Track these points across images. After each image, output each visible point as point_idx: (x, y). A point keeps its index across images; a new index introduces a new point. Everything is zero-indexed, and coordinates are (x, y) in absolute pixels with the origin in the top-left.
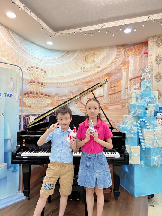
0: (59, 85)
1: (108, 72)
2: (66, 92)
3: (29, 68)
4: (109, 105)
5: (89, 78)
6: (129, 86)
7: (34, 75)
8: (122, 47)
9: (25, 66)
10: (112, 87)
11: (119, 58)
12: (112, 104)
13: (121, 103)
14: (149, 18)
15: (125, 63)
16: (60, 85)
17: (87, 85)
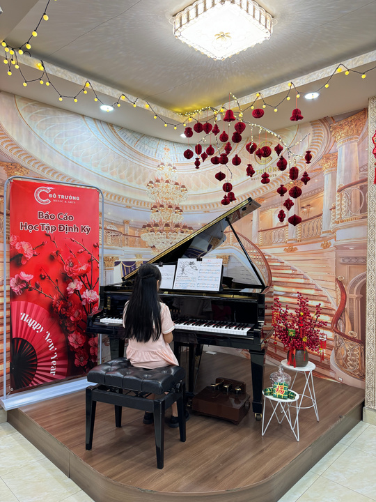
0: (208, 207)
3: (151, 182)
4: (297, 243)
5: (261, 192)
6: (337, 203)
7: (161, 193)
8: (323, 123)
9: (144, 180)
10: (303, 207)
11: (318, 146)
12: (304, 242)
13: (321, 239)
14: (338, 68)
15: (330, 157)
16: (210, 207)
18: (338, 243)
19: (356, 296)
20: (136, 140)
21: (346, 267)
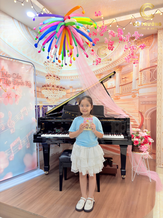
1: (120, 64)
2: (80, 84)
4: (120, 96)
5: (101, 71)
6: (139, 77)
7: (50, 69)
9: (42, 61)
10: (123, 79)
12: (123, 95)
13: (132, 93)
14: (156, 11)
16: (73, 78)
17: (100, 78)
18: (140, 95)
19: (148, 118)
21: (144, 106)
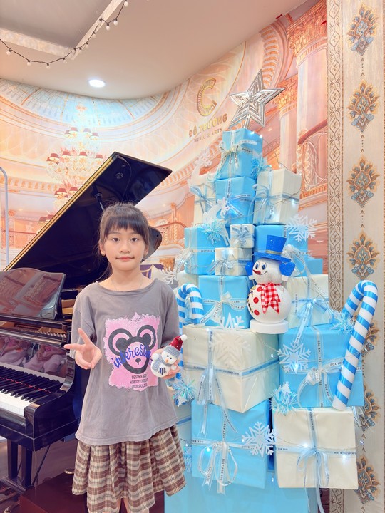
2: (164, 205)
3: (54, 155)
6: (299, 163)
7: (72, 171)
8: (276, 28)
20: (24, 96)
